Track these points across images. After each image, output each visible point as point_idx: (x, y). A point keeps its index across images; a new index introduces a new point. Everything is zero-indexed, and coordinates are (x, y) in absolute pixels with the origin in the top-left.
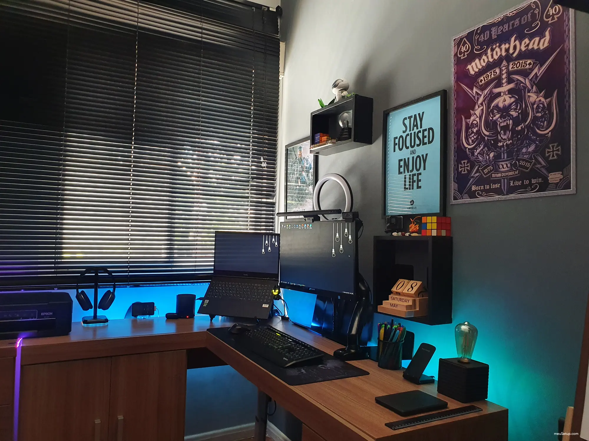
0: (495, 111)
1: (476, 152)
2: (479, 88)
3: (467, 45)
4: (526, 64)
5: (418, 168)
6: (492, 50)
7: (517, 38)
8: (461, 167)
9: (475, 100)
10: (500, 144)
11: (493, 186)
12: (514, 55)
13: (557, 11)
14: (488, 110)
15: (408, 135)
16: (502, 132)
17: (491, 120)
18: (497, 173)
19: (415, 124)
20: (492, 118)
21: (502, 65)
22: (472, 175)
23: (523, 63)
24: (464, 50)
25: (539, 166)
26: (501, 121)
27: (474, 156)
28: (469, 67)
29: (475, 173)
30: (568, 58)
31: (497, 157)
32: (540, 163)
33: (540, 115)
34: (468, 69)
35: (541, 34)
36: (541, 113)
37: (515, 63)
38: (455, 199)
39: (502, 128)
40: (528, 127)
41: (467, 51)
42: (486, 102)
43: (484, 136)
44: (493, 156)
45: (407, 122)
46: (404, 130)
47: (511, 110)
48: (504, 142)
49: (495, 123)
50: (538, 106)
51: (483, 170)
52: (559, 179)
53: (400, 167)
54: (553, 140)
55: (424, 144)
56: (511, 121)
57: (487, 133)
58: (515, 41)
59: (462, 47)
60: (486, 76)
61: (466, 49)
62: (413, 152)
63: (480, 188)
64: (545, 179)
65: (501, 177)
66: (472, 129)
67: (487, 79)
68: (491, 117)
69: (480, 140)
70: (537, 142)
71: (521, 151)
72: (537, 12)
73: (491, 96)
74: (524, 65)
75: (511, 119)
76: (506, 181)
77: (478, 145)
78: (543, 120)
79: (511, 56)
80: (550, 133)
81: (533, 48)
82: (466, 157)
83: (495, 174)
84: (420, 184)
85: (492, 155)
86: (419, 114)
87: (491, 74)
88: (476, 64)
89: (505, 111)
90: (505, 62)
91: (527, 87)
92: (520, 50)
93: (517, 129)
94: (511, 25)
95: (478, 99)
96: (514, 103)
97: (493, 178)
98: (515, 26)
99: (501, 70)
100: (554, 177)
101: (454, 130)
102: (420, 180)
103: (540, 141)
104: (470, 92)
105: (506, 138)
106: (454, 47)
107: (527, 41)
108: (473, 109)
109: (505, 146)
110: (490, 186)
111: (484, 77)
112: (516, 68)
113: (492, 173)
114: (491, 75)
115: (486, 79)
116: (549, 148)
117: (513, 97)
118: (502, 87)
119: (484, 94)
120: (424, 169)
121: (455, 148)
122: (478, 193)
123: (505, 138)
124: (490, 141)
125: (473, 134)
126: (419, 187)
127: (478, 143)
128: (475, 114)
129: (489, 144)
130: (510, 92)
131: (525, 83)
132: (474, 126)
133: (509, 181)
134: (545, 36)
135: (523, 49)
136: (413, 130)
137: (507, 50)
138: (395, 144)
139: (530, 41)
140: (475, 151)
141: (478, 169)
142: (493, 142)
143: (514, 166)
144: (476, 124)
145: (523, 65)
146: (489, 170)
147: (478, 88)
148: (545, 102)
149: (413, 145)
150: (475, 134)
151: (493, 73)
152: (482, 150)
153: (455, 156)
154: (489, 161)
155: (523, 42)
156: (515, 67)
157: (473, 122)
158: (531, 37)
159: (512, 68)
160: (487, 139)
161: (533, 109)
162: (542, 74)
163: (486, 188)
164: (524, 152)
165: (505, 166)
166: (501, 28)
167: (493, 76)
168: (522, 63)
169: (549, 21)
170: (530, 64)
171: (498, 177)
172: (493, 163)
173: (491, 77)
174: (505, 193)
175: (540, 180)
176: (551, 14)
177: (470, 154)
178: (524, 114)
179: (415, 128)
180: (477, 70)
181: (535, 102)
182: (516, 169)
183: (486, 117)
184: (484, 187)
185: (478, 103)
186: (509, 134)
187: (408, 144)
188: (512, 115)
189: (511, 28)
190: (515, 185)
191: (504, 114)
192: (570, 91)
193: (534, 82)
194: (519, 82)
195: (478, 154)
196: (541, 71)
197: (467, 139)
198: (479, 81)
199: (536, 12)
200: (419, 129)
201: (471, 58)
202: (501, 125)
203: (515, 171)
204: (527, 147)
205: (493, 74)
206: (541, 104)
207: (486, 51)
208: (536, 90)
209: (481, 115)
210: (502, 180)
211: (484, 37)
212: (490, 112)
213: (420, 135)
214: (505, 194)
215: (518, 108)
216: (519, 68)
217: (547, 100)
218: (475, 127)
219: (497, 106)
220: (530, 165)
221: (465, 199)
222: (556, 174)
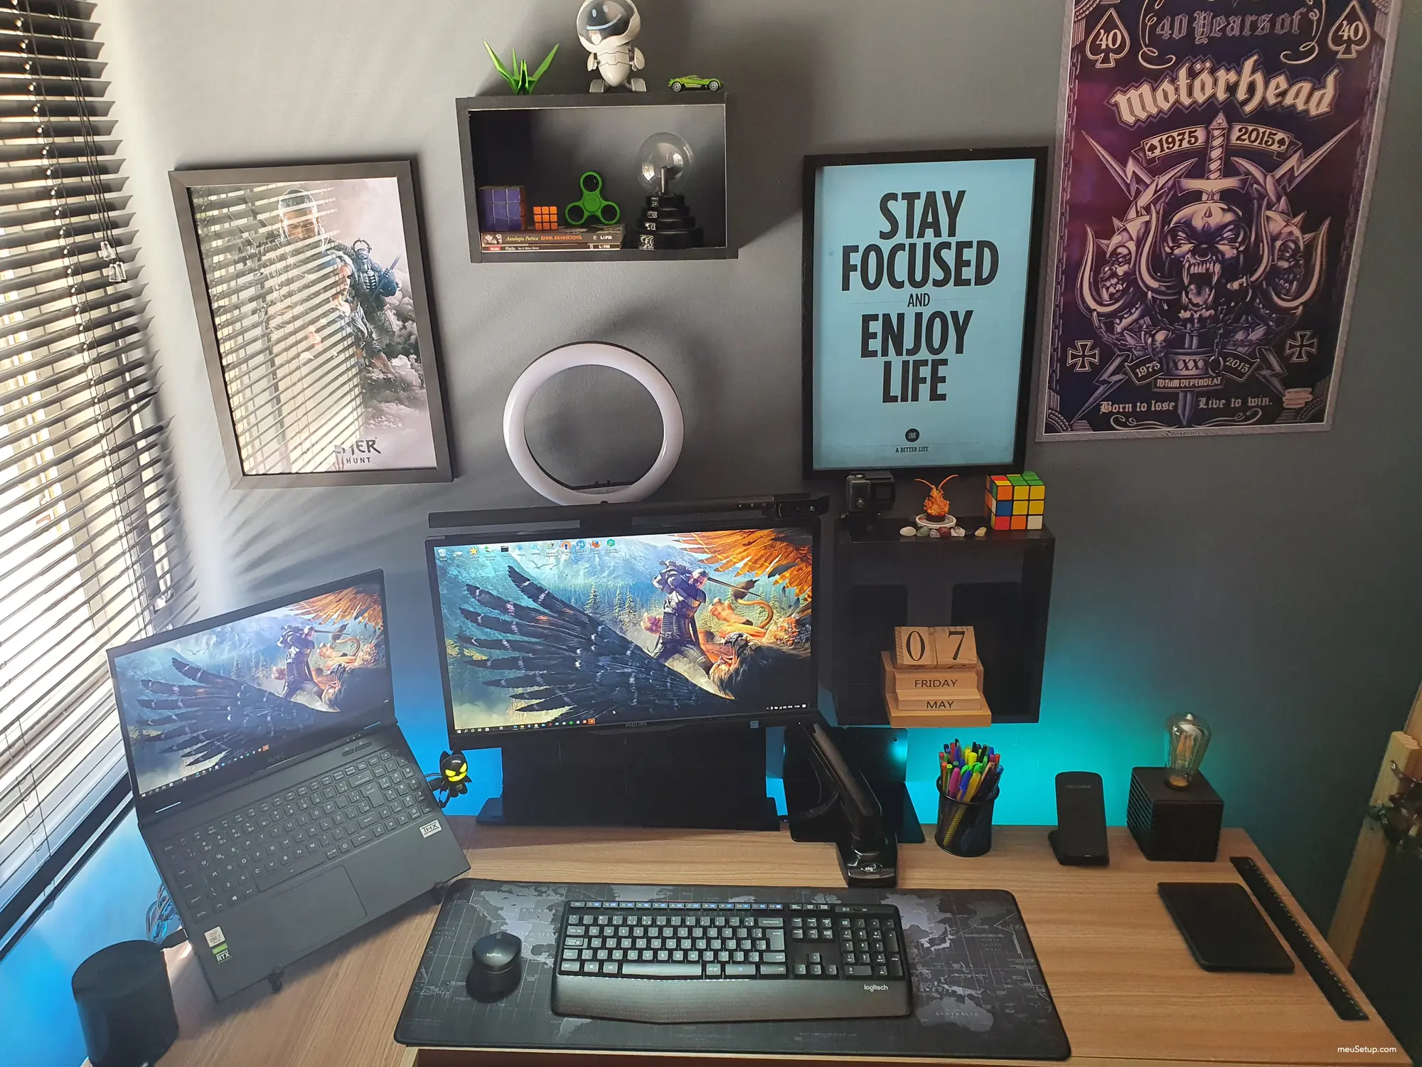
0: (1180, 233)
1: (1118, 324)
2: (1144, 163)
3: (1116, 31)
4: (1273, 140)
5: (936, 344)
6: (1192, 75)
7: (1258, 65)
8: (1074, 356)
9: (1130, 193)
10: (1184, 315)
11: (1157, 406)
12: (1248, 108)
13: (1359, 37)
14: (1163, 227)
15: (900, 247)
16: (1192, 287)
17: (1168, 255)
18: (1171, 379)
19: (930, 219)
20: (1172, 248)
21: (1214, 123)
22: (1105, 377)
23: (1267, 134)
24: (1107, 45)
25: (1266, 372)
26: (1194, 261)
27: (1113, 334)
28: (1120, 98)
29: (1114, 373)
30: (1365, 153)
31: (1174, 344)
32: (1270, 367)
33: (1286, 265)
34: (1116, 105)
35: (1316, 75)
36: (1287, 260)
37: (1247, 129)
38: (1050, 428)
39: (1194, 278)
40: (1255, 286)
41: (1117, 51)
42: (1160, 205)
43: (1144, 289)
44: (1162, 338)
45: (898, 209)
46: (887, 228)
47: (1221, 240)
48: (1196, 312)
49: (1177, 263)
50: (1284, 247)
51: (1133, 369)
52: (1303, 402)
53: (867, 336)
54: (1304, 323)
55: (960, 282)
56: (1218, 267)
57: (1154, 284)
58: (1253, 72)
59: (1102, 31)
60: (1167, 138)
61: (1114, 42)
62: (921, 300)
63: (1124, 408)
64: (1277, 399)
65: (1180, 387)
66: (1113, 265)
67: (1168, 148)
68: (1169, 247)
69: (1133, 296)
70: (1271, 323)
71: (1233, 337)
72: (1315, 18)
73: (1175, 194)
74: (1267, 142)
75: (1217, 260)
76: (1189, 396)
77: (1128, 307)
78: (1291, 276)
79: (1238, 106)
80: (1301, 308)
81: (1293, 106)
82: (1089, 332)
83: (1165, 379)
84: (941, 389)
85: (1160, 336)
86: (946, 195)
87: (1181, 137)
88: (1141, 96)
89: (1206, 240)
90: (1222, 117)
91: (1268, 195)
92: (1264, 99)
93: (1229, 286)
94: (1248, 24)
95: (1138, 193)
96: (1232, 227)
97: (1159, 388)
98: (1259, 32)
99: (1209, 137)
100: (1295, 397)
101: (1059, 261)
102: (943, 380)
103: (1278, 322)
104: (1118, 169)
105: (1201, 303)
106: (1075, 22)
107: (1281, 81)
108: (1122, 215)
109: (1196, 321)
110: (1149, 407)
111: (1161, 141)
112: (1247, 142)
113: (1157, 378)
114: (1182, 140)
115: (1165, 146)
116: (1295, 339)
117: (1230, 210)
118: (1208, 179)
119: (1157, 185)
120: (960, 350)
121: (1056, 306)
122: (1116, 421)
123: (1198, 303)
124: (1161, 302)
125: (1116, 280)
126: (935, 396)
127: (1127, 301)
128: (1126, 229)
129: (1156, 311)
130: (1226, 196)
131: (1262, 182)
132: (1120, 260)
133: (1197, 398)
134: (1324, 87)
135: (1272, 100)
136: (921, 235)
137: (1232, 89)
138: (848, 268)
139: (1291, 85)
140: (1118, 321)
141: (1121, 366)
142: (1166, 308)
143: (1212, 367)
144: (1124, 256)
145: (1265, 139)
146: (1151, 370)
147: (1142, 165)
148: (1301, 238)
149: (918, 277)
150: (1119, 280)
151: (1186, 136)
152: (1136, 321)
153: (1056, 327)
154: (1154, 349)
155: (1273, 83)
156: (1244, 140)
157: (1120, 250)
158: (1295, 76)
159: (1239, 138)
160: (1152, 297)
161: (1272, 248)
162: (1305, 174)
163: (1138, 410)
164: (1240, 339)
165: (1191, 365)
166: (1221, 20)
167: (1185, 145)
168: (1264, 133)
169: (1337, 52)
170: (1281, 142)
171: (1171, 388)
172: (1162, 354)
173: (1180, 145)
174: (1185, 423)
175: (1266, 401)
176: (1345, 38)
177: (1101, 328)
178: (1252, 257)
179: (929, 232)
180: (1143, 116)
181: (1280, 234)
182: (1213, 371)
183: (1154, 244)
184: (1134, 407)
185: (1136, 202)
186: (1209, 295)
187: (901, 273)
188: (1223, 254)
189: (1247, 32)
190: (1210, 406)
191: (1204, 246)
192: (1355, 228)
193: (1284, 188)
194: (1248, 179)
195: (1125, 329)
196: (1303, 168)
197: (1096, 286)
198: (1147, 148)
199: (1314, 16)
200: (945, 237)
201: (1129, 75)
202: (1192, 270)
203: (1211, 376)
204: (1246, 329)
205: (1187, 139)
206: (1292, 241)
207: (1174, 70)
208: (1285, 207)
209: (1141, 235)
210: (1181, 395)
211: (1172, 28)
212: (1167, 232)
213: (949, 256)
214: (1182, 423)
215: (1240, 240)
216: (1256, 144)
217: (1305, 236)
218: (1121, 263)
219: (1187, 225)
220: (1249, 368)
221: (1078, 430)
222: (1299, 392)
